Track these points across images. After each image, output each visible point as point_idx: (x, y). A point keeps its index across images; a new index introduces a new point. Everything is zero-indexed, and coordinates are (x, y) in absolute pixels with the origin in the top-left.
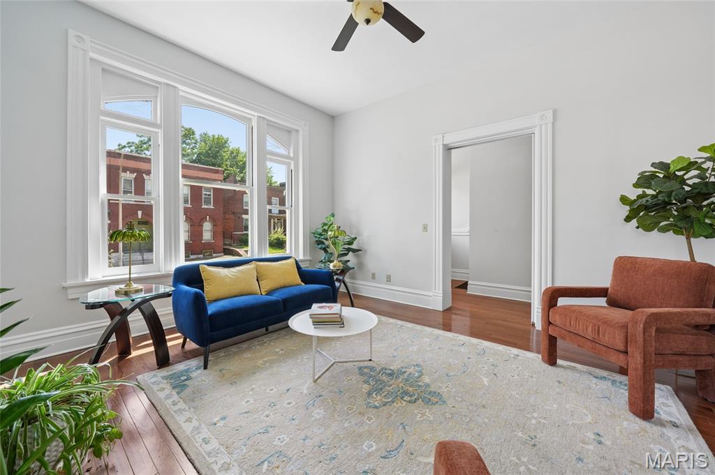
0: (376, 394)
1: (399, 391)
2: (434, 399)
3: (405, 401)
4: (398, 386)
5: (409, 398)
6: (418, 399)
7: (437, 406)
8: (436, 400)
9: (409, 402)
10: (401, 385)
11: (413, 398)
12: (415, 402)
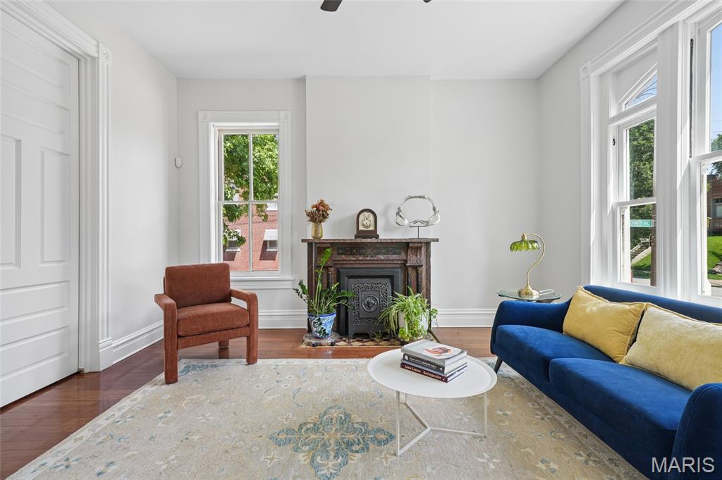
0: (341, 417)
1: (323, 429)
2: (283, 436)
3: (310, 423)
4: (328, 433)
5: (308, 426)
6: (299, 430)
7: (278, 431)
8: (280, 436)
9: (306, 424)
10: (326, 437)
11: (304, 429)
12: (300, 425)
